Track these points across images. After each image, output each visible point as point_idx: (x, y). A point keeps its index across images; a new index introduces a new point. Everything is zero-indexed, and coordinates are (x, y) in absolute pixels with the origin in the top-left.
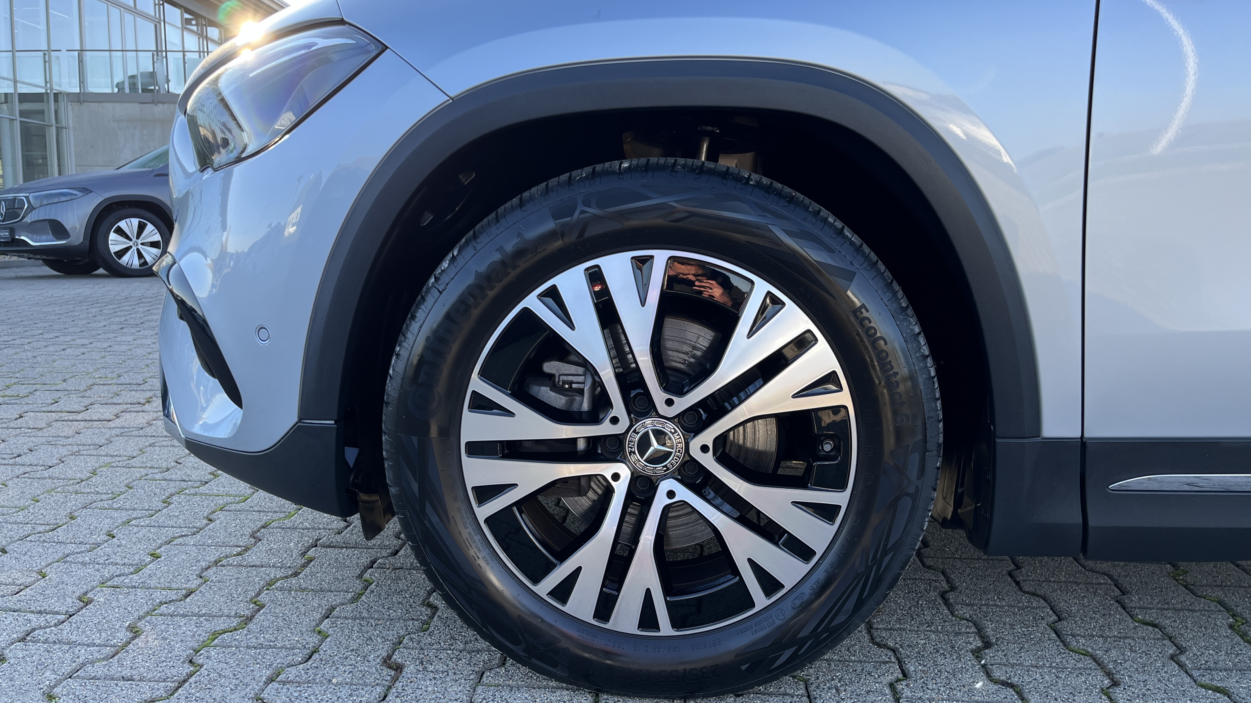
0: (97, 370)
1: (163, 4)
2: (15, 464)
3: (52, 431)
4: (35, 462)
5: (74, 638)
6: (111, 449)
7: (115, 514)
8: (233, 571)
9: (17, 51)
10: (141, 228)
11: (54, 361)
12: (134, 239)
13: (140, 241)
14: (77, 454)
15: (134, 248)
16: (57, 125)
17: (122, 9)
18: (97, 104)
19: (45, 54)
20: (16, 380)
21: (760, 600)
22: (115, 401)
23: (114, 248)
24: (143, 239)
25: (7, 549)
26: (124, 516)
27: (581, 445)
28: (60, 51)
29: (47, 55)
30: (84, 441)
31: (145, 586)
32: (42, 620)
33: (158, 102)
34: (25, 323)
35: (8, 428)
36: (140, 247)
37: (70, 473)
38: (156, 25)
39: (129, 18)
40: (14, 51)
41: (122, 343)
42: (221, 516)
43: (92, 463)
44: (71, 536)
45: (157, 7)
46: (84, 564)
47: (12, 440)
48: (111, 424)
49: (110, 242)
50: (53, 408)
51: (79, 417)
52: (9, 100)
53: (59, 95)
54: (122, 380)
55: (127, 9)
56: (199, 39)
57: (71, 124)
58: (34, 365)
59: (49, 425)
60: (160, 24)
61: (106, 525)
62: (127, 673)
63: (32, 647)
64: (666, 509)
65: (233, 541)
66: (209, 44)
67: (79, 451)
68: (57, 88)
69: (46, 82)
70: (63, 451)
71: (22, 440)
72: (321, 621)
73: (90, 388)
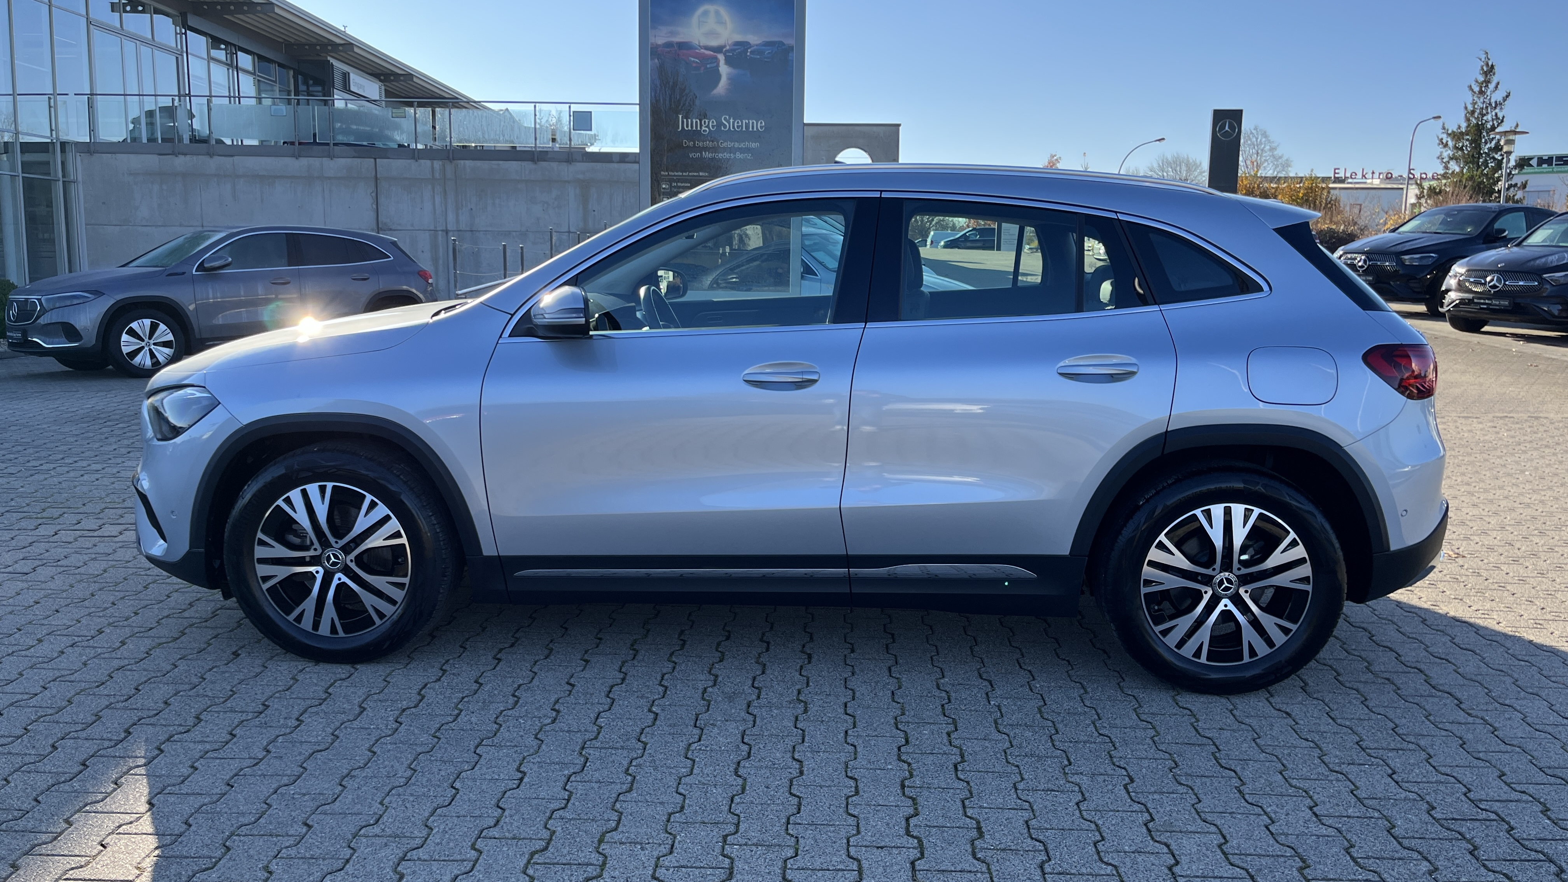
0: (107, 495)
1: (185, 34)
2: (57, 566)
3: (77, 544)
4: (70, 565)
5: (95, 645)
6: (117, 556)
7: (117, 594)
8: (174, 620)
9: (18, 95)
10: (154, 328)
11: (75, 487)
12: (146, 340)
13: (152, 342)
14: (95, 559)
15: (147, 348)
16: (64, 179)
17: (138, 42)
18: (109, 155)
19: (49, 98)
20: (49, 504)
21: (378, 621)
22: (120, 521)
23: (126, 350)
24: (156, 339)
25: (59, 610)
26: (122, 594)
27: (308, 559)
28: (67, 94)
29: (52, 98)
30: (99, 551)
31: (129, 626)
32: (80, 639)
33: (179, 154)
34: (48, 446)
35: (49, 542)
36: (152, 347)
37: (91, 571)
38: (177, 58)
39: (145, 50)
40: (16, 95)
41: (128, 469)
42: (175, 595)
43: (104, 565)
44: (92, 604)
45: (179, 36)
46: (100, 617)
47: (53, 551)
48: (116, 539)
49: (122, 344)
50: (76, 527)
51: (96, 534)
52: (10, 150)
53: (66, 145)
54: (126, 504)
55: (144, 42)
56: (228, 69)
57: (80, 179)
58: (61, 491)
59: (76, 540)
60: (182, 56)
61: (112, 599)
62: (119, 657)
63: (76, 649)
64: (338, 585)
65: (179, 607)
66: (240, 74)
67: (95, 558)
68: (64, 137)
69: (52, 130)
70: (86, 558)
71: (60, 550)
72: (211, 639)
73: (102, 511)
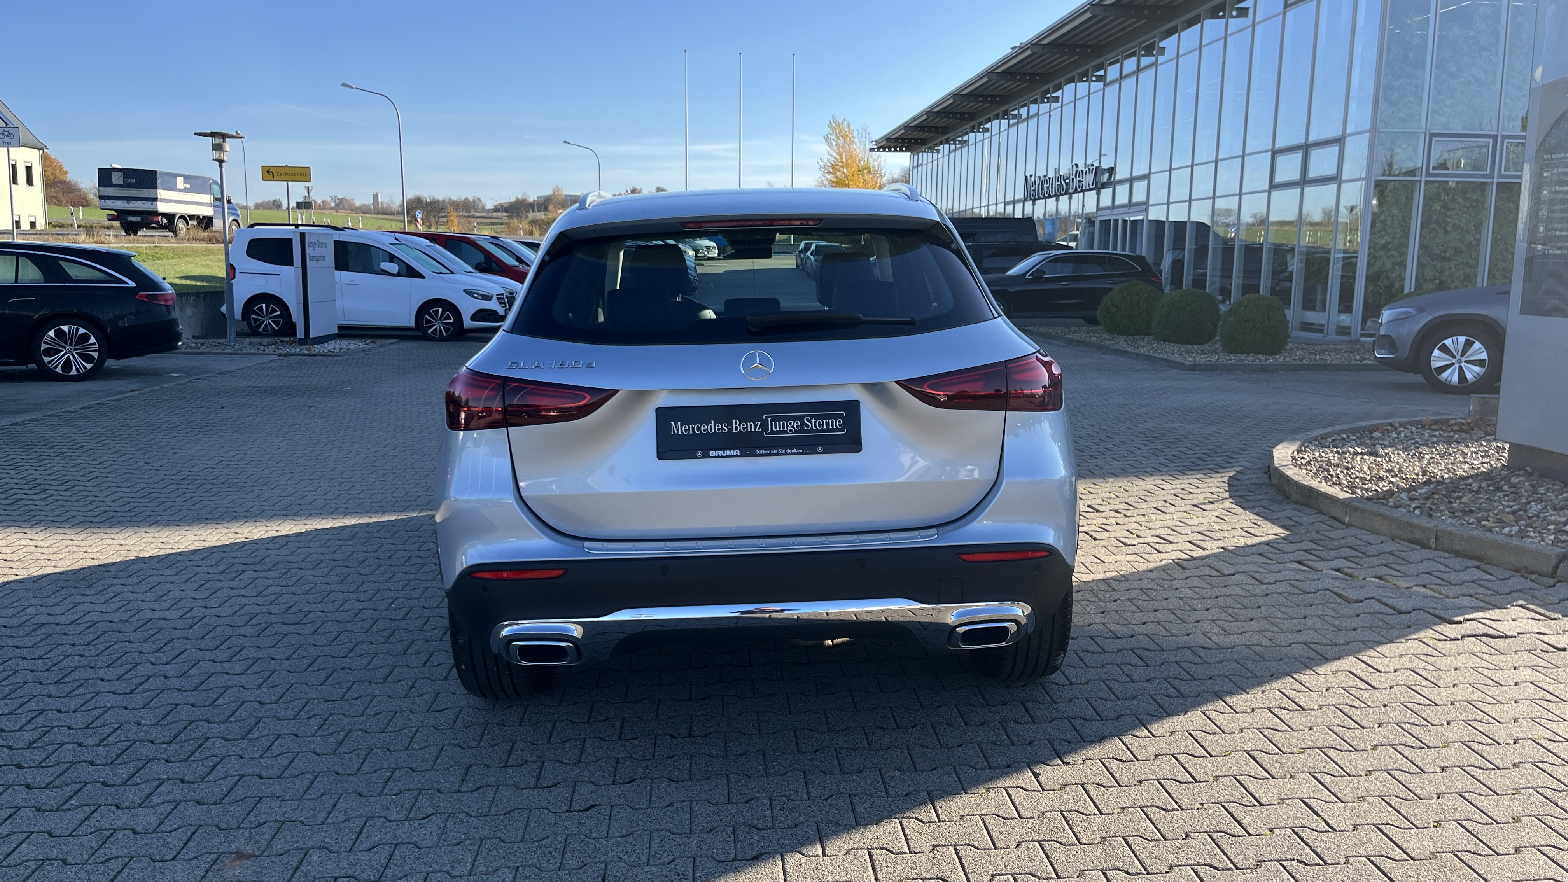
10: (1468, 345)
12: (1458, 357)
13: (1464, 359)
15: (1456, 365)
23: (1435, 364)
24: (1468, 357)
36: (1463, 364)
49: (1433, 358)
